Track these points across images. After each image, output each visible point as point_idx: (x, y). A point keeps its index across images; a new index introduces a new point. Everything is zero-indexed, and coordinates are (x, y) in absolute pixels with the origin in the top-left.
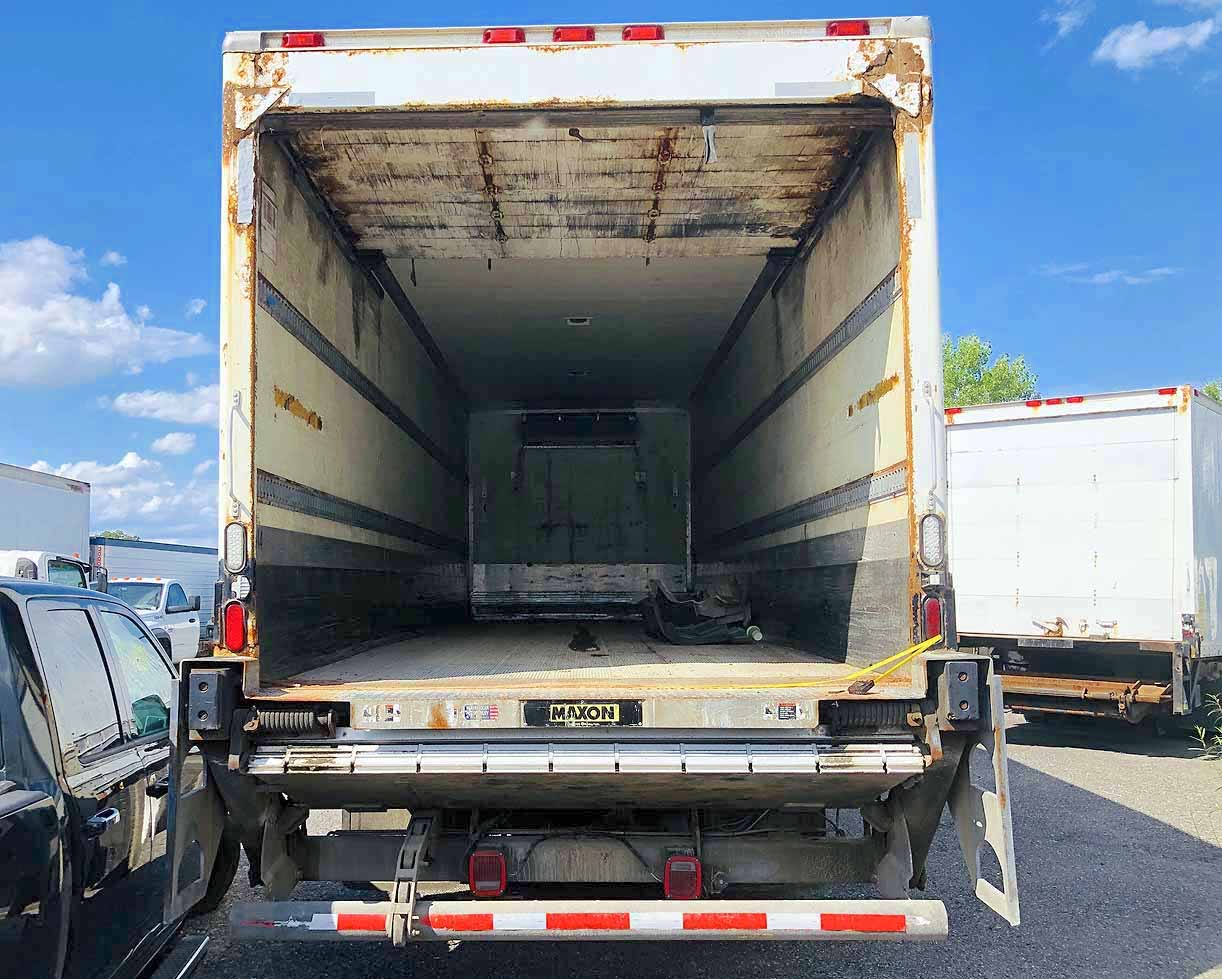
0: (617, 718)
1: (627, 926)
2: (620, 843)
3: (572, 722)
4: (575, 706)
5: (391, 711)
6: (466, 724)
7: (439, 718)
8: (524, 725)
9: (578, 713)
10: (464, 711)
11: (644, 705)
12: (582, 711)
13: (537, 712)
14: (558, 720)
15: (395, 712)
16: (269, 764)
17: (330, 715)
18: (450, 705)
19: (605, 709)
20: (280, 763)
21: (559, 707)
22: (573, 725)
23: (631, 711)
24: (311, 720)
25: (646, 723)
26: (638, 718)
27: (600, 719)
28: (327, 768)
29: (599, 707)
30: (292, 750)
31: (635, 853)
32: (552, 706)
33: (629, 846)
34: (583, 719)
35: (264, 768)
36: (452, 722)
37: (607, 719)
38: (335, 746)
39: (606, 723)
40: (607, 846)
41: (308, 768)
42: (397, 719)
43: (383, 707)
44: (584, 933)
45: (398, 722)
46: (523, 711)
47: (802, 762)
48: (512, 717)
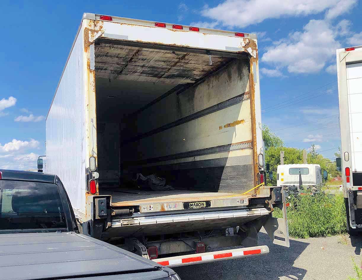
0: (205, 206)
1: (201, 260)
3: (195, 207)
4: (195, 203)
6: (169, 210)
7: (163, 208)
8: (183, 209)
9: (196, 205)
10: (169, 206)
11: (211, 202)
12: (197, 204)
13: (186, 205)
14: (191, 207)
17: (133, 209)
18: (165, 205)
19: (202, 203)
20: (120, 224)
21: (192, 204)
22: (195, 208)
23: (208, 203)
24: (129, 211)
25: (211, 207)
26: (210, 205)
27: (201, 206)
28: (132, 224)
29: (201, 203)
32: (190, 203)
33: (184, 242)
34: (197, 206)
35: (116, 226)
36: (166, 209)
37: (203, 206)
38: (133, 218)
39: (203, 207)
41: (128, 225)
42: (152, 209)
43: (148, 206)
44: (191, 263)
46: (183, 205)
47: (244, 214)
48: (181, 207)
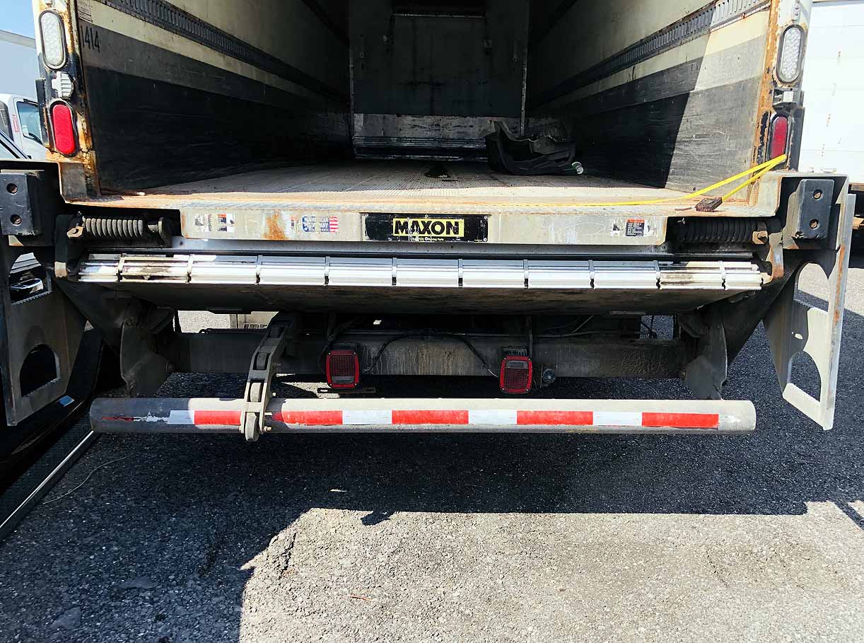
0: (461, 233)
1: (466, 422)
2: (462, 344)
3: (416, 237)
4: (419, 221)
5: (224, 220)
6: (305, 237)
7: (274, 229)
8: (366, 238)
9: (422, 227)
10: (301, 222)
11: (490, 221)
12: (426, 225)
13: (379, 225)
14: (401, 234)
15: (228, 221)
16: (101, 272)
17: (160, 223)
18: (286, 217)
19: (449, 225)
20: (114, 271)
21: (402, 221)
22: (417, 240)
23: (477, 226)
24: (140, 228)
25: (491, 239)
26: (484, 233)
27: (444, 234)
28: (162, 277)
29: (444, 221)
30: (126, 258)
31: (475, 352)
32: (395, 220)
33: (470, 346)
34: (426, 234)
35: (96, 277)
36: (290, 234)
37: (452, 234)
38: (170, 255)
39: (451, 238)
40: (450, 346)
41: (142, 277)
42: (230, 229)
43: (215, 217)
44: (426, 427)
45: (232, 233)
46: (364, 225)
47: (643, 278)
48: (354, 231)
